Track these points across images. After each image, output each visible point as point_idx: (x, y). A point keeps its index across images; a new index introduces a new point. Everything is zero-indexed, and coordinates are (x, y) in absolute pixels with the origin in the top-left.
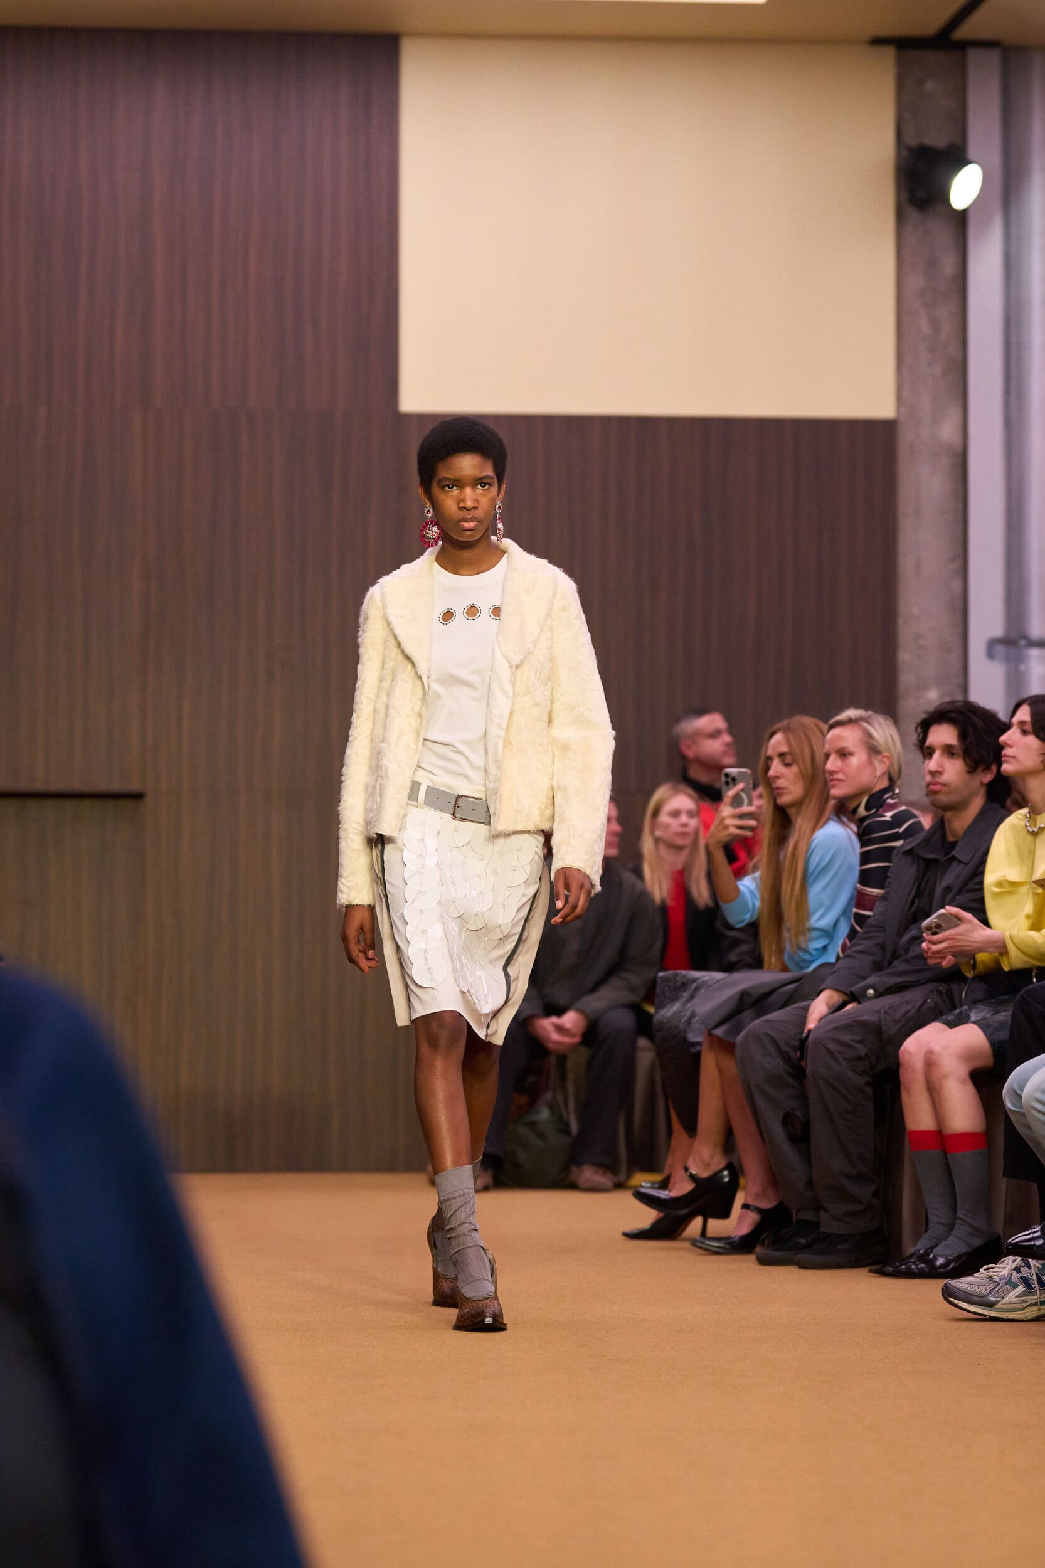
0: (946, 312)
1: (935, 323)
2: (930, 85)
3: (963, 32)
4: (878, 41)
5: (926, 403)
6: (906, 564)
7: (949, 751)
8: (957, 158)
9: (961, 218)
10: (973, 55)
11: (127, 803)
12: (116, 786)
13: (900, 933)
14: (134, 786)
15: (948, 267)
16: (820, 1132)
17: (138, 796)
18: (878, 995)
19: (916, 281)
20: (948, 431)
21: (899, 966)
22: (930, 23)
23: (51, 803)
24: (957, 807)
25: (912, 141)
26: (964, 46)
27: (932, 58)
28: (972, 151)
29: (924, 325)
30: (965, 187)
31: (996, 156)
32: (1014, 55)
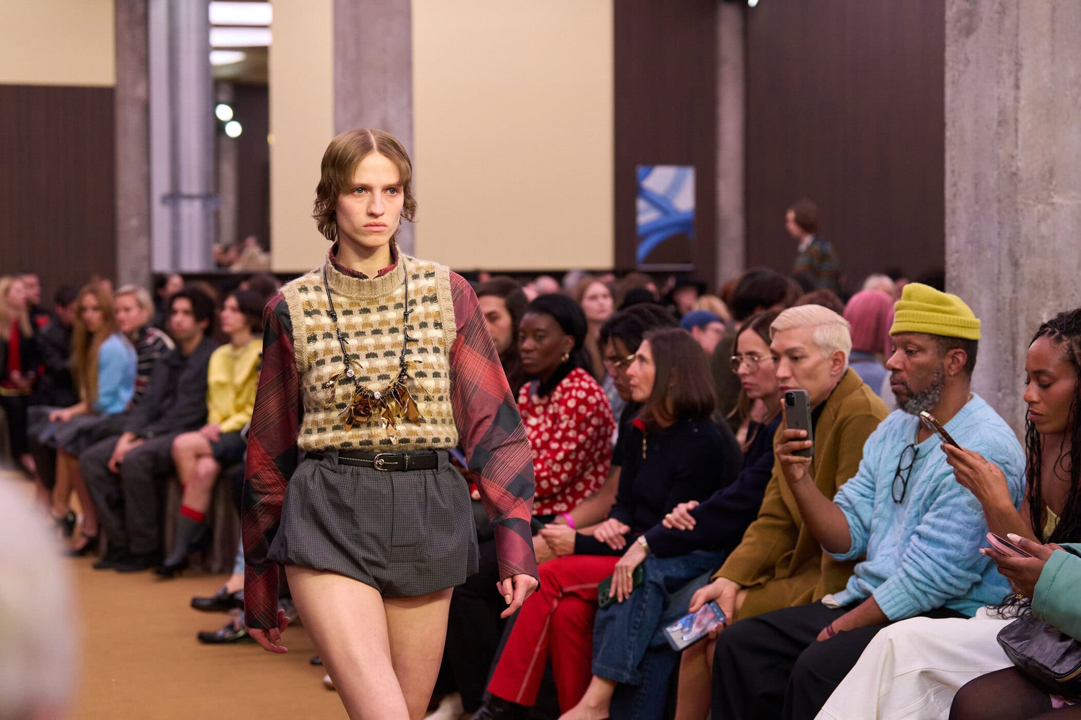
0: (138, 31)
1: (133, 37)
5: (129, 82)
6: (121, 157)
7: (186, 312)
15: (139, 8)
19: (123, 16)
20: (140, 91)
24: (190, 339)
29: (129, 39)
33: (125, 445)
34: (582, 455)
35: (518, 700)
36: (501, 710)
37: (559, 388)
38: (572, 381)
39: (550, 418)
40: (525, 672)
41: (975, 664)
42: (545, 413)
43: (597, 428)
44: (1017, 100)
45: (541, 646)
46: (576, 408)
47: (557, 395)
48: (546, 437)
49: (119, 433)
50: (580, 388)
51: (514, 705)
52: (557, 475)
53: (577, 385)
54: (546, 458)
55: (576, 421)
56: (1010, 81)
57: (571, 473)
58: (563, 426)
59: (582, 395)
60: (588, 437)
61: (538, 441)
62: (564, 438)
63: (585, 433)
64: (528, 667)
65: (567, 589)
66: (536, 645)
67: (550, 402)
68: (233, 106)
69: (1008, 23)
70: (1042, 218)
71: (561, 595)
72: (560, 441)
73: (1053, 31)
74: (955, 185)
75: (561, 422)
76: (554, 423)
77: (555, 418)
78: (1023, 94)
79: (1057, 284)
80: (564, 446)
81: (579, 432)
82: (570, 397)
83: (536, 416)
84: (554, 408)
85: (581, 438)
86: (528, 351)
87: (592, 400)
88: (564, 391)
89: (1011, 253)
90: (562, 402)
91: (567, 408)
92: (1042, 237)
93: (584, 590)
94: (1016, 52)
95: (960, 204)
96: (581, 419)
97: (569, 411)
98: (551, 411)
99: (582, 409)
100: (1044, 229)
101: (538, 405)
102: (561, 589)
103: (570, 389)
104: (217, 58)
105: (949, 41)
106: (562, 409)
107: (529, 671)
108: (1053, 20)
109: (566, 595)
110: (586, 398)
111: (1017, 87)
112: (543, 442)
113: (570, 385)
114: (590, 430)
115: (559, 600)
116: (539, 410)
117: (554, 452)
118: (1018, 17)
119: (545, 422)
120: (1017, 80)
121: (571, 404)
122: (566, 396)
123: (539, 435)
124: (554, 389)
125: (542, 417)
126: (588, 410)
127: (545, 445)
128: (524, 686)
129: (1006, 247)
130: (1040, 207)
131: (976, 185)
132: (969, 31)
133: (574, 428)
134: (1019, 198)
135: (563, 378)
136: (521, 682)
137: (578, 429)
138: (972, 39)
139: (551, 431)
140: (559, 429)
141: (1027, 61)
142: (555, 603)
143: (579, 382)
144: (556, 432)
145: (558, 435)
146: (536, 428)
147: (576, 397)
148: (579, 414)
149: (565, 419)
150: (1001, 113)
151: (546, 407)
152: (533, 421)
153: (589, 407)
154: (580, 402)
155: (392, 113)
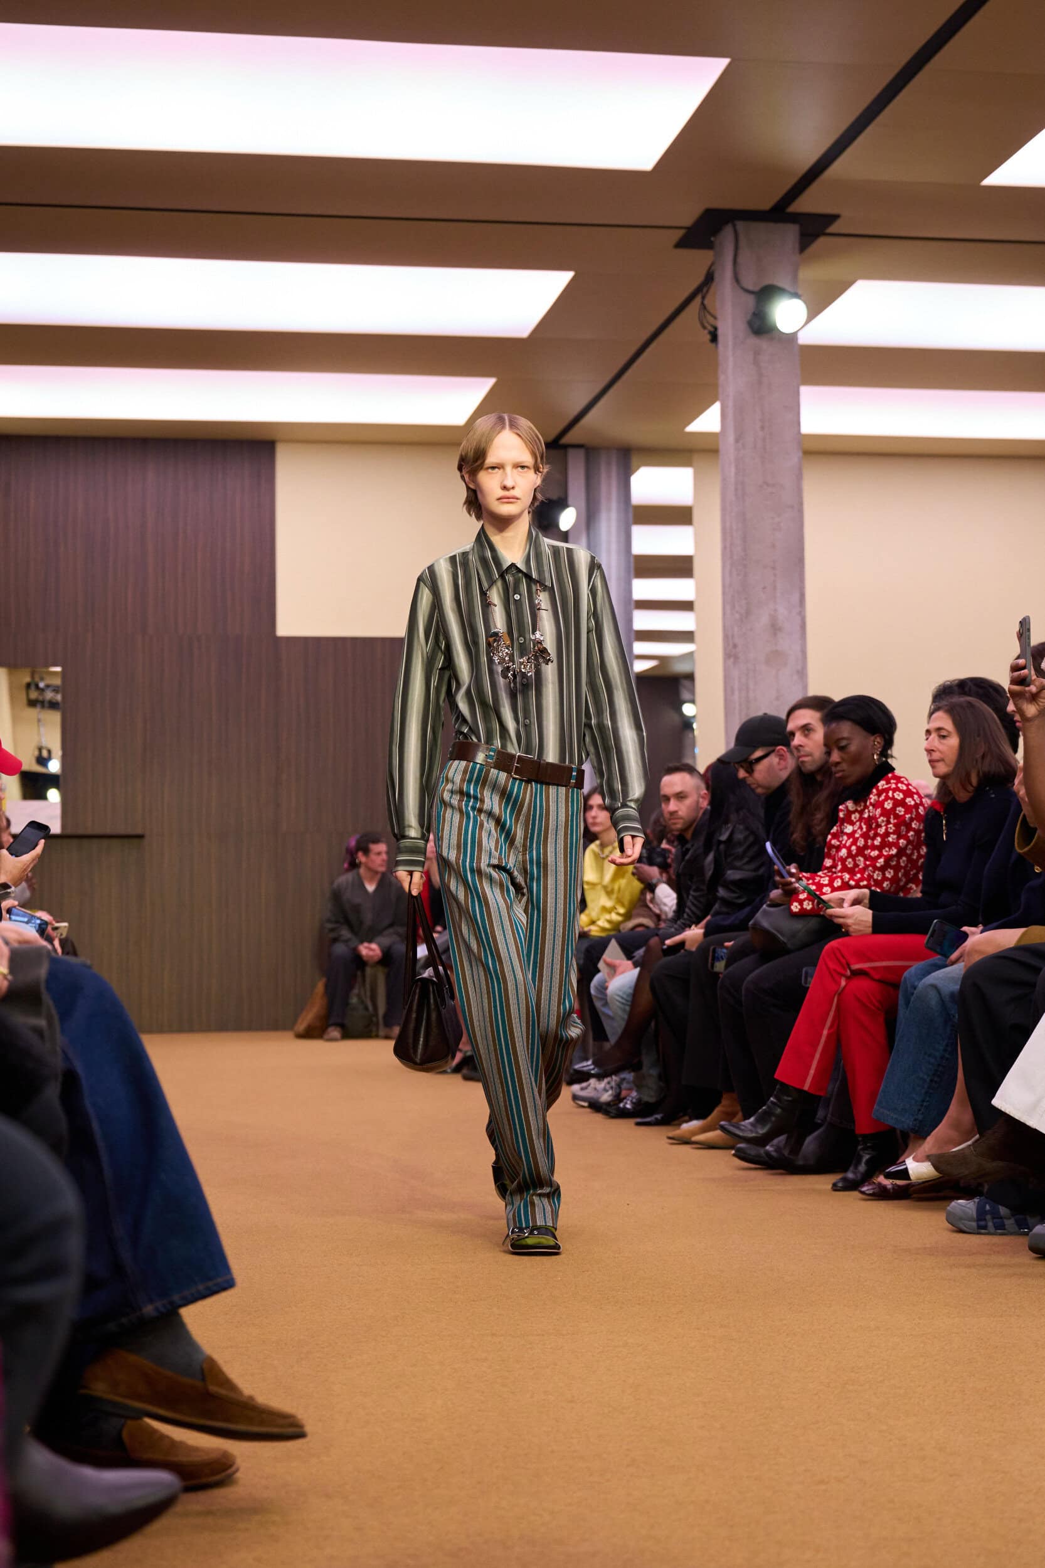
3: (565, 440)
8: (562, 504)
9: (566, 534)
10: (571, 453)
11: (135, 841)
12: (130, 831)
14: (139, 831)
17: (140, 837)
23: (95, 841)
26: (566, 447)
28: (570, 500)
30: (567, 519)
31: (583, 504)
32: (591, 452)
35: (806, 1087)
36: (790, 1099)
37: (874, 791)
38: (888, 782)
39: (865, 824)
40: (813, 1056)
45: (830, 1029)
46: (894, 808)
47: (873, 798)
48: (861, 842)
50: (897, 789)
51: (801, 1091)
53: (894, 786)
55: (895, 825)
58: (882, 831)
59: (899, 796)
60: (909, 842)
61: (854, 848)
62: (884, 844)
63: (906, 837)
64: (815, 1051)
65: (856, 967)
66: (823, 1029)
67: (866, 807)
71: (848, 973)
72: (880, 848)
76: (869, 828)
81: (899, 837)
82: (887, 798)
83: (852, 823)
84: (869, 812)
85: (902, 842)
88: (879, 795)
90: (878, 805)
91: (883, 809)
96: (901, 822)
97: (886, 813)
98: (866, 816)
99: (900, 811)
101: (854, 812)
102: (848, 965)
103: (886, 790)
106: (879, 811)
107: (817, 1056)
109: (857, 973)
110: (903, 800)
112: (858, 848)
113: (886, 786)
114: (911, 833)
115: (848, 978)
116: (855, 817)
119: (861, 828)
121: (888, 805)
122: (883, 797)
123: (855, 842)
124: (870, 792)
125: (858, 823)
126: (906, 812)
127: (861, 851)
128: (812, 1072)
133: (893, 833)
135: (879, 781)
136: (809, 1067)
137: (897, 832)
140: (876, 835)
142: (843, 983)
143: (896, 784)
144: (873, 839)
147: (893, 798)
148: (897, 816)
149: (883, 821)
151: (861, 812)
152: (849, 829)
153: (908, 809)
154: (897, 803)
155: (782, 611)
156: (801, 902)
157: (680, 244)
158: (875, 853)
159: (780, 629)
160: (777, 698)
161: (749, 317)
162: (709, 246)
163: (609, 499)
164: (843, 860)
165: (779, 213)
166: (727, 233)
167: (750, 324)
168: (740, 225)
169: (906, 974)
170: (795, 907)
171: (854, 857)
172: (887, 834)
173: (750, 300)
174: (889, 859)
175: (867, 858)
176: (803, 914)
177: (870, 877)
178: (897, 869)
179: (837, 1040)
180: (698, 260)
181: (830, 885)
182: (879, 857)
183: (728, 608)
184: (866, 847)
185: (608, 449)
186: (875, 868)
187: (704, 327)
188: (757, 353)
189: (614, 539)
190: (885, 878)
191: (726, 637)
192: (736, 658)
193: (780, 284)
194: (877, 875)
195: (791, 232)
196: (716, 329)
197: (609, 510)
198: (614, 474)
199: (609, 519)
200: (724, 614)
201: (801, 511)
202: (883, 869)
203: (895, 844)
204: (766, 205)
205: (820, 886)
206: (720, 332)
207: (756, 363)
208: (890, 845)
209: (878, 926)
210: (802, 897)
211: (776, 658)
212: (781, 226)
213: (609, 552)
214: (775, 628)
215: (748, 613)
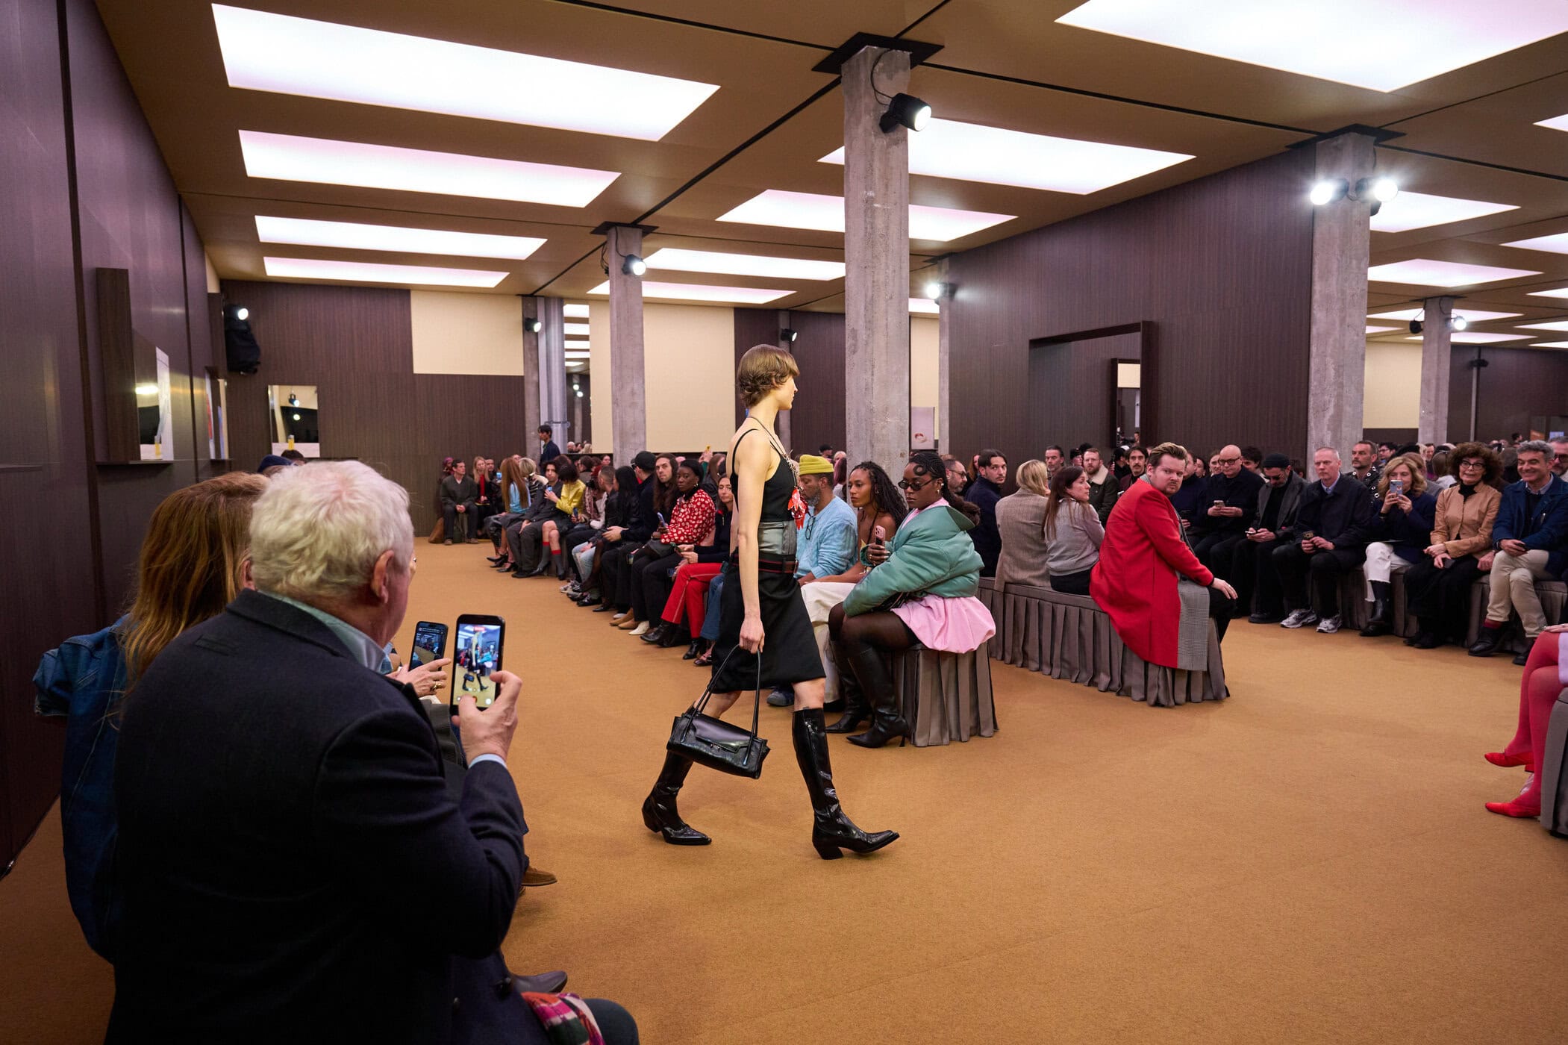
0: (534, 353)
1: (532, 355)
2: (529, 305)
3: (535, 294)
4: (518, 295)
5: (530, 374)
6: (527, 406)
8: (535, 320)
9: (537, 333)
13: (539, 506)
15: (534, 343)
16: (524, 550)
18: (536, 521)
19: (527, 346)
20: (535, 378)
21: (540, 514)
22: (530, 292)
25: (526, 316)
26: (536, 296)
27: (528, 298)
28: (539, 319)
29: (529, 356)
30: (537, 327)
31: (544, 321)
32: (547, 299)
33: (525, 524)
34: (704, 525)
35: (674, 621)
36: (666, 626)
37: (693, 497)
38: (698, 494)
39: (689, 510)
41: (837, 599)
42: (687, 507)
43: (709, 514)
44: (872, 380)
45: (682, 598)
46: (701, 505)
47: (692, 500)
48: (688, 517)
49: (523, 520)
50: (702, 497)
51: (671, 623)
52: (695, 534)
53: (700, 496)
54: (690, 528)
55: (701, 512)
56: (870, 373)
57: (701, 533)
58: (696, 514)
59: (703, 500)
60: (707, 518)
61: (685, 519)
62: (697, 519)
63: (706, 516)
64: (677, 607)
65: (692, 576)
67: (689, 503)
68: (579, 384)
69: (869, 350)
70: (884, 427)
71: (689, 579)
73: (887, 352)
74: (849, 414)
75: (695, 512)
76: (691, 512)
77: (691, 509)
78: (875, 378)
79: (889, 454)
80: (698, 522)
81: (703, 516)
82: (698, 501)
83: (684, 508)
84: (691, 505)
85: (704, 518)
86: (681, 482)
87: (707, 502)
88: (695, 499)
89: (871, 441)
90: (694, 503)
91: (697, 506)
92: (883, 435)
93: (699, 577)
94: (872, 360)
95: (852, 422)
96: (704, 511)
97: (698, 507)
98: (689, 506)
99: (703, 506)
100: (884, 432)
101: (684, 504)
102: (690, 576)
103: (698, 498)
104: (567, 364)
105: (847, 356)
106: (695, 506)
107: (678, 610)
108: (887, 347)
109: (691, 579)
111: (873, 375)
113: (697, 496)
114: (707, 514)
115: (689, 581)
116: (685, 506)
117: (694, 525)
118: (873, 348)
119: (687, 511)
120: (873, 372)
121: (699, 504)
123: (685, 516)
125: (686, 509)
127: (688, 520)
128: (675, 616)
129: (868, 439)
130: (882, 423)
131: (858, 414)
132: (854, 352)
133: (701, 515)
134: (874, 420)
138: (855, 356)
139: (690, 515)
140: (694, 515)
141: (876, 363)
142: (687, 582)
143: (702, 495)
144: (693, 516)
145: (695, 518)
146: (684, 513)
148: (702, 508)
149: (697, 510)
150: (866, 385)
151: (687, 504)
152: (682, 511)
153: (706, 505)
154: (702, 503)
155: (636, 386)
156: (665, 539)
157: (593, 233)
158: (694, 522)
159: (635, 393)
160: (634, 421)
161: (622, 267)
162: (605, 234)
163: (554, 320)
164: (681, 523)
165: (635, 225)
166: (613, 231)
167: (623, 270)
168: (618, 228)
169: (712, 580)
170: (663, 541)
171: (685, 522)
172: (698, 515)
173: (623, 259)
174: (699, 524)
175: (690, 524)
176: (666, 544)
177: (692, 531)
178: (702, 528)
179: (685, 606)
180: (601, 239)
181: (677, 532)
182: (696, 523)
183: (614, 384)
184: (690, 519)
185: (554, 298)
186: (694, 528)
187: (603, 267)
188: (625, 281)
189: (557, 335)
190: (698, 532)
191: (613, 395)
192: (617, 404)
193: (635, 255)
194: (695, 531)
195: (639, 231)
196: (608, 268)
197: (555, 323)
198: (557, 306)
199: (555, 327)
200: (612, 385)
201: (643, 346)
202: (697, 529)
203: (702, 519)
204: (630, 221)
205: (673, 533)
206: (610, 270)
207: (625, 285)
208: (700, 520)
209: (700, 560)
210: (666, 537)
211: (633, 405)
212: (635, 229)
213: (555, 340)
214: (633, 393)
215: (622, 387)
